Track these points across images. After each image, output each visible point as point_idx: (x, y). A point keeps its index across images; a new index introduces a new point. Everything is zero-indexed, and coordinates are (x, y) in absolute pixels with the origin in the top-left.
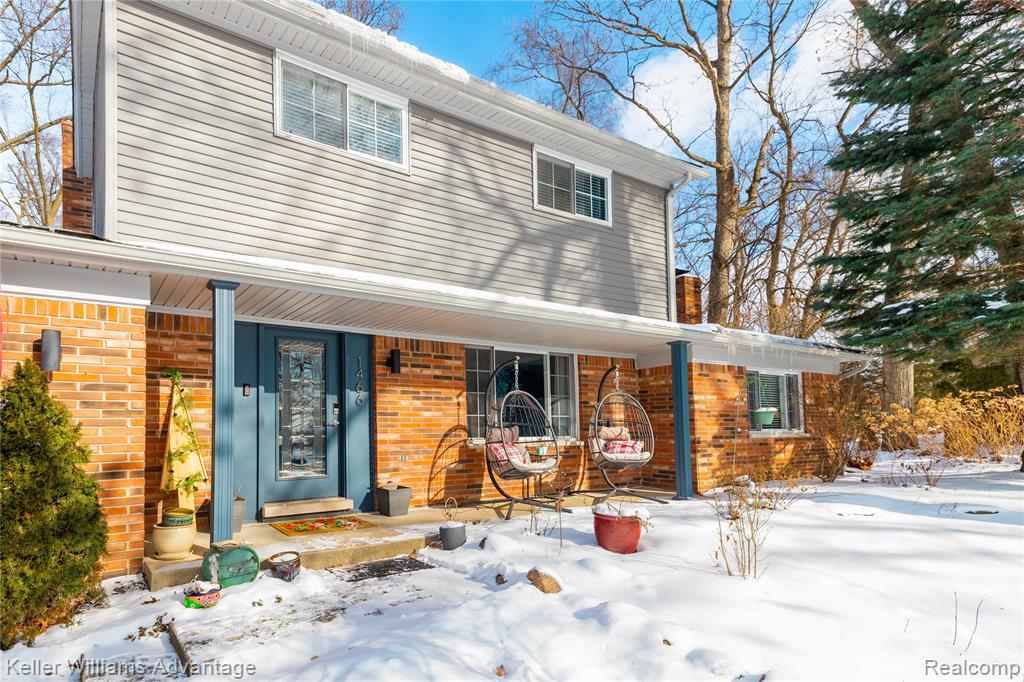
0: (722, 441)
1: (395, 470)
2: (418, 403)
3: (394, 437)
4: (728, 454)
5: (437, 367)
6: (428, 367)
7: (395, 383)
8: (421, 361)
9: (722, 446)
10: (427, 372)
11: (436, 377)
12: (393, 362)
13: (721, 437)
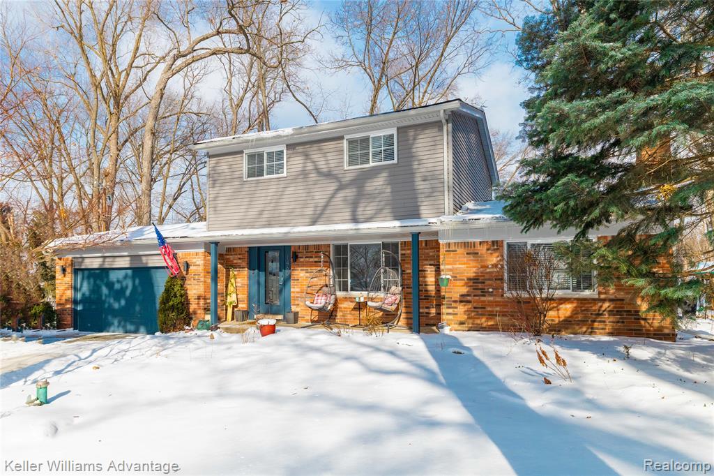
0: (469, 298)
1: (298, 305)
2: (308, 274)
3: (298, 290)
4: (475, 308)
5: (316, 257)
6: (311, 257)
7: (298, 266)
8: (309, 255)
9: (469, 302)
10: (311, 260)
11: (315, 262)
12: (296, 257)
13: (468, 295)
